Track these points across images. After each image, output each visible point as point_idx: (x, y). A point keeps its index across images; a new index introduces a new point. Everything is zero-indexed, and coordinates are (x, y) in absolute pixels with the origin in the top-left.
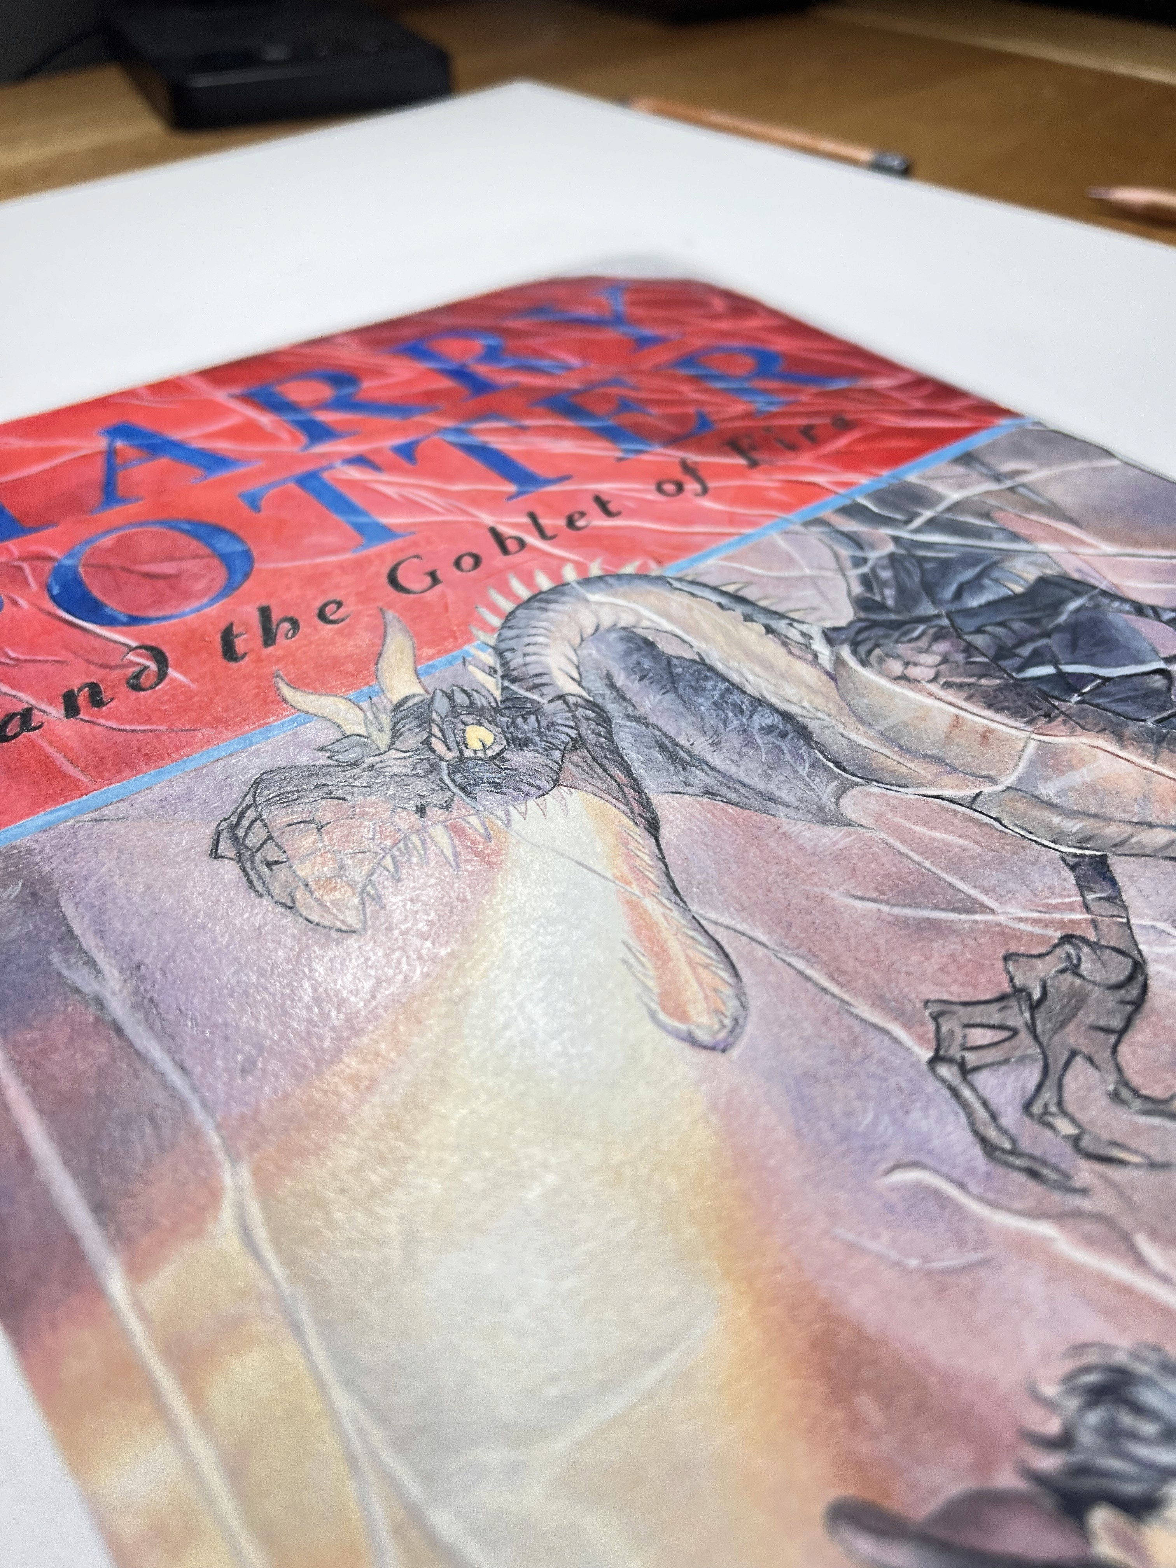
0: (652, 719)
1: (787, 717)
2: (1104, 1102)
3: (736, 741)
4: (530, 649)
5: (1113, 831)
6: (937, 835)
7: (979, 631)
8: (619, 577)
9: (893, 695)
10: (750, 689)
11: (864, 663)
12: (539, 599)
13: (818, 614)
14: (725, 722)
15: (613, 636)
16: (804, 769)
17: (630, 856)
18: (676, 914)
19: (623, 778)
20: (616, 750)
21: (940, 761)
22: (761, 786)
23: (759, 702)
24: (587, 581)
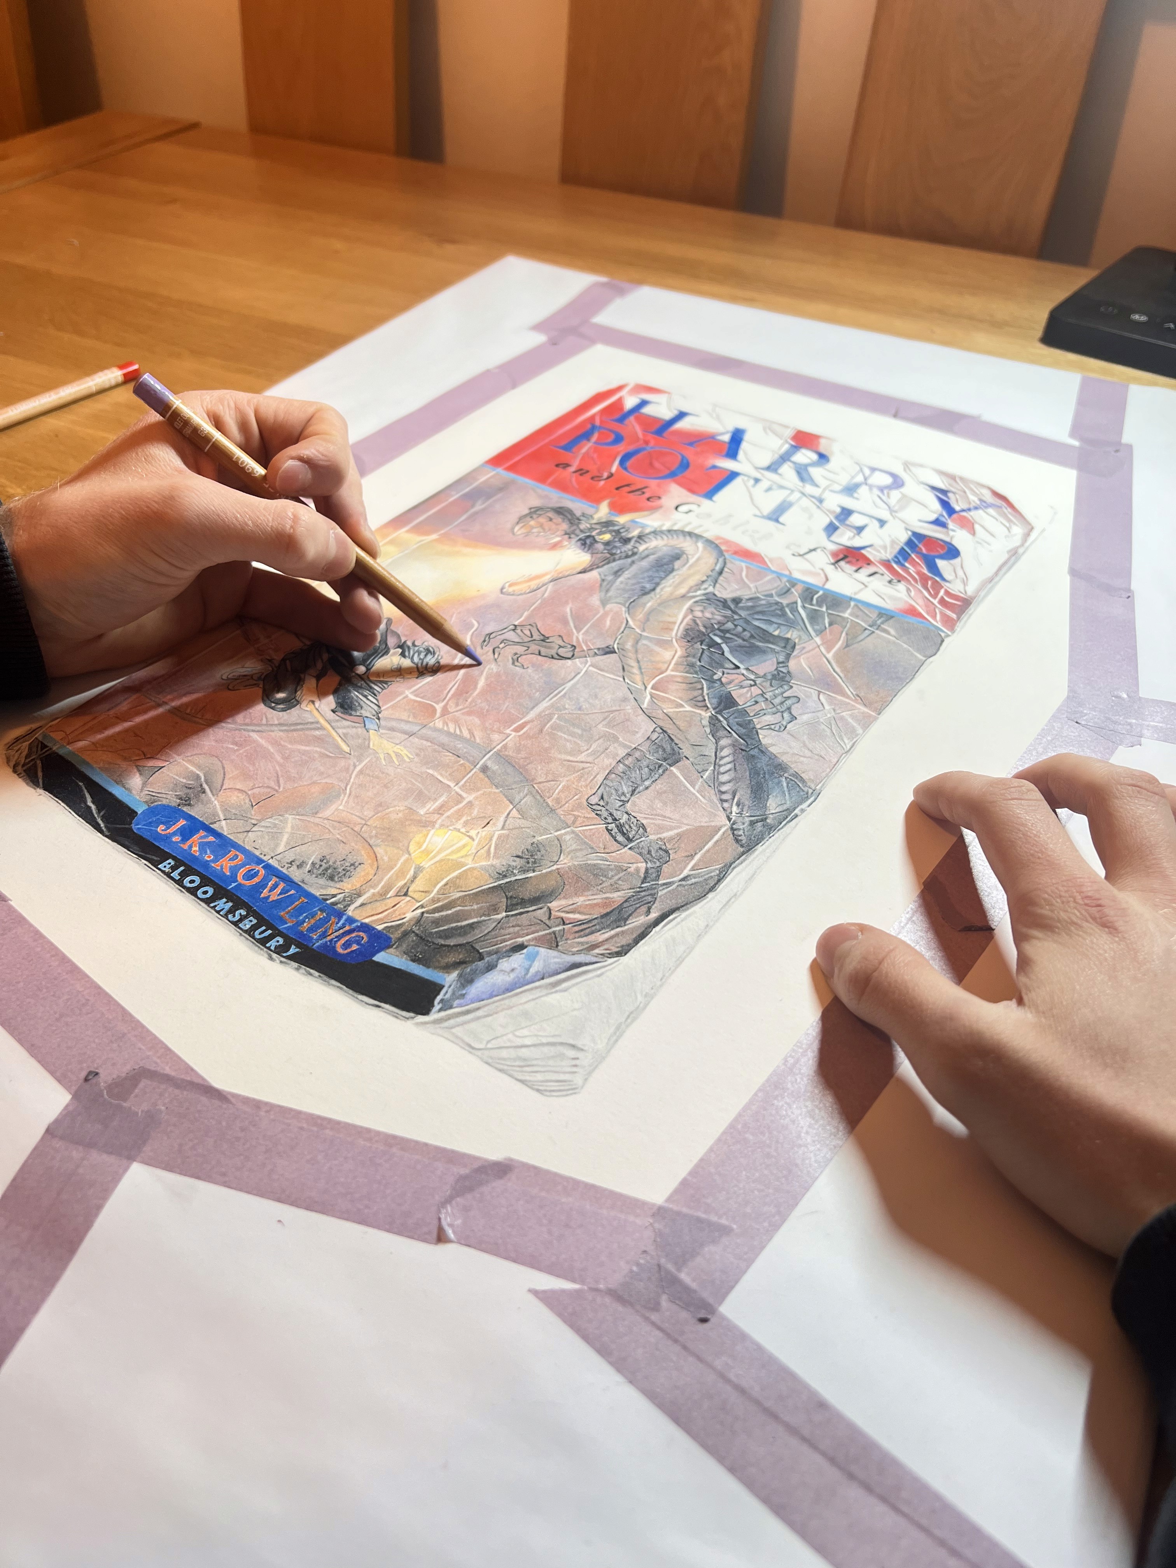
0: (634, 566)
2: (514, 652)
3: (632, 582)
4: (658, 538)
5: (631, 655)
6: (608, 622)
8: (717, 546)
9: (680, 609)
10: (664, 581)
11: (696, 602)
12: (691, 534)
13: (721, 591)
15: (678, 551)
16: (626, 596)
18: (546, 581)
20: (615, 561)
21: (647, 620)
22: (614, 588)
24: (709, 541)
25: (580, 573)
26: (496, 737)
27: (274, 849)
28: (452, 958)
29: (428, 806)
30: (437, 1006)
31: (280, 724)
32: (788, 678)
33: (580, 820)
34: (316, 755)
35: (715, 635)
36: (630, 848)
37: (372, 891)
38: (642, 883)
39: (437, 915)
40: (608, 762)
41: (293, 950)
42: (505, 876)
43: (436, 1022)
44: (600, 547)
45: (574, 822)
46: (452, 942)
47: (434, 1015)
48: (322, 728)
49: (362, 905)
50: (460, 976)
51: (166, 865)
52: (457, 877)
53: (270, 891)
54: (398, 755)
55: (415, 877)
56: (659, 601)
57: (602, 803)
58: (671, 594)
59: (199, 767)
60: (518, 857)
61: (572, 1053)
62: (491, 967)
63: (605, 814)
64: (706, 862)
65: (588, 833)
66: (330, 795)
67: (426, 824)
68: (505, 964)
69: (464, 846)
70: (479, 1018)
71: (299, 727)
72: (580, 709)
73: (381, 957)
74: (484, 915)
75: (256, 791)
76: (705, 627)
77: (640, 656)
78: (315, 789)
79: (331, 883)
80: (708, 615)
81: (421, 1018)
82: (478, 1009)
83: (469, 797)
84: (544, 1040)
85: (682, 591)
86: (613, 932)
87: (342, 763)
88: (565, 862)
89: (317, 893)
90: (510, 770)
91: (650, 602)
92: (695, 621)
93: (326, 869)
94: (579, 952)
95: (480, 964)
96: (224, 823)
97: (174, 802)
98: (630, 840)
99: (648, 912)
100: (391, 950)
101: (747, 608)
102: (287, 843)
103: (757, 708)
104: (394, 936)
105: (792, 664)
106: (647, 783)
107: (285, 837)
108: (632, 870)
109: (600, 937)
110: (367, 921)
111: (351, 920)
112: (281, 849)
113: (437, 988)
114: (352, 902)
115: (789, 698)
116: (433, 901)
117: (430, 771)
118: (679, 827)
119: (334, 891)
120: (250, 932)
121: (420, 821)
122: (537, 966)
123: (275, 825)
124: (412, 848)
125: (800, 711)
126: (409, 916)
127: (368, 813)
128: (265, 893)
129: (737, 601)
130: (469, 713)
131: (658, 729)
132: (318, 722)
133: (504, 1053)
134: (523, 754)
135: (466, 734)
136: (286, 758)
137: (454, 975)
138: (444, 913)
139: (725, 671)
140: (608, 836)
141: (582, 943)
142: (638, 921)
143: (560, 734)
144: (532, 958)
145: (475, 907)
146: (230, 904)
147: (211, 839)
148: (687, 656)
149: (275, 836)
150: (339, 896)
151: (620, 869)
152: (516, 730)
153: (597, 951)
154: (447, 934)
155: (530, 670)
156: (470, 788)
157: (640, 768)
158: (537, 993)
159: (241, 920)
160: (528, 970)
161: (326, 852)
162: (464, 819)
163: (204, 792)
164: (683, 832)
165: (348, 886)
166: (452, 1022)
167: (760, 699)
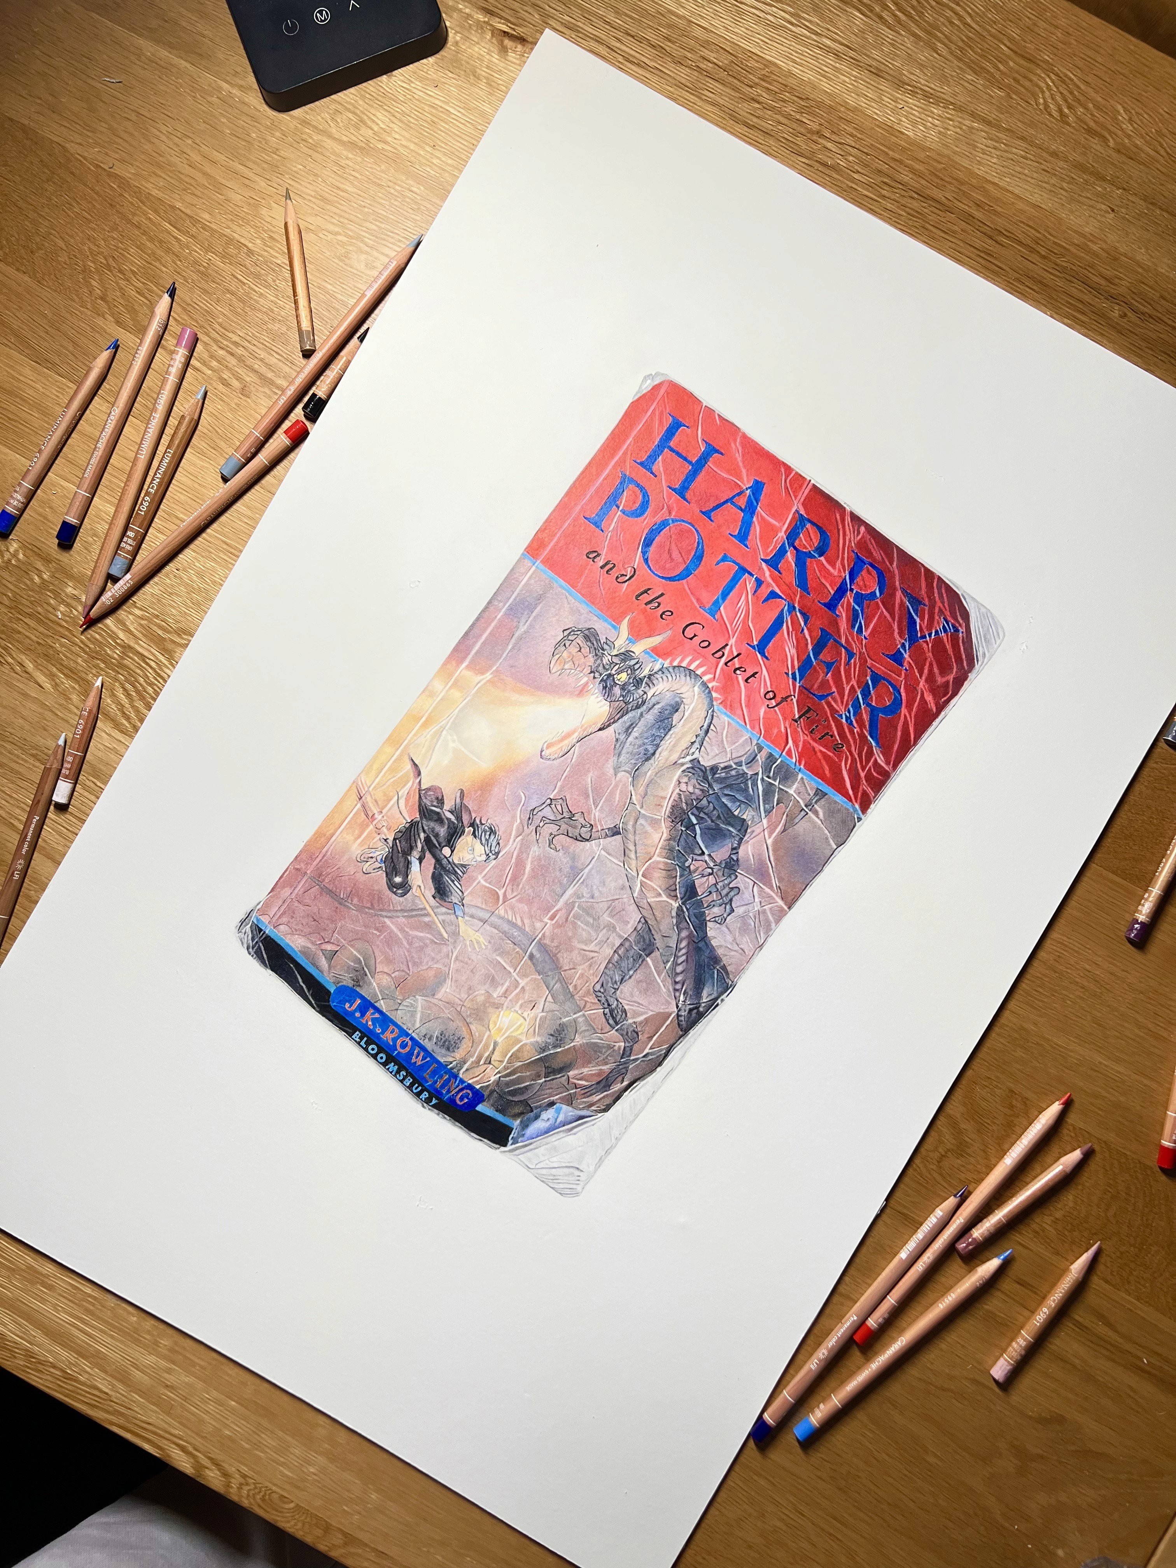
0: (642, 719)
1: (654, 754)
2: (550, 832)
3: (639, 742)
4: (665, 678)
5: (631, 836)
6: (618, 796)
7: (709, 802)
8: (710, 692)
9: (671, 779)
10: (663, 742)
11: (684, 771)
12: (691, 673)
13: (705, 756)
14: (647, 738)
15: (678, 699)
16: (633, 761)
17: (590, 726)
18: (575, 741)
19: (616, 718)
20: (627, 713)
21: (646, 794)
22: (624, 751)
23: (658, 746)
24: (704, 684)
25: (600, 730)
26: (538, 925)
27: (414, 1025)
28: (517, 1110)
29: (499, 989)
30: (510, 1142)
31: (401, 910)
32: (735, 868)
33: (588, 1005)
34: (428, 941)
35: (692, 814)
36: (617, 1030)
37: (471, 1060)
38: (622, 1058)
39: (507, 1079)
40: (608, 952)
41: (434, 1101)
42: (544, 1051)
43: (510, 1151)
44: (617, 691)
45: (584, 1007)
46: (516, 1099)
47: (509, 1147)
48: (428, 915)
49: (467, 1070)
50: (521, 1122)
51: (357, 1035)
52: (518, 1051)
53: (417, 1058)
54: (478, 942)
55: (494, 1050)
56: (657, 770)
57: (602, 990)
58: (667, 759)
59: (359, 952)
60: (552, 1035)
61: (577, 1173)
62: (537, 1117)
63: (603, 1000)
64: (659, 1044)
65: (593, 1017)
66: (441, 979)
67: (498, 1006)
68: (545, 1115)
69: (520, 1025)
70: (531, 1150)
71: (414, 913)
72: (593, 897)
73: (480, 1108)
74: (533, 1080)
75: (397, 973)
76: (686, 803)
77: (637, 838)
78: (431, 973)
79: (448, 1053)
80: (691, 789)
81: (503, 1149)
82: (531, 1144)
83: (522, 983)
84: (564, 1165)
85: (674, 757)
86: (602, 1095)
87: (445, 949)
88: (579, 1041)
89: (442, 1060)
90: (547, 958)
91: (651, 769)
92: (680, 795)
93: (445, 1042)
94: (583, 1109)
95: (532, 1114)
96: (382, 1001)
97: (349, 983)
98: (617, 1024)
99: (622, 1081)
100: (485, 1103)
101: (720, 781)
102: (421, 1020)
103: (710, 899)
104: (486, 1094)
105: (741, 851)
106: (631, 972)
107: (419, 1016)
108: (616, 1048)
109: (595, 1098)
110: (470, 1082)
111: (462, 1081)
112: (418, 1025)
113: (510, 1130)
114: (461, 1068)
115: (732, 889)
116: (506, 1068)
117: (499, 959)
118: (646, 1013)
119: (451, 1059)
120: (410, 1087)
121: (494, 1003)
122: (561, 1118)
123: (412, 1005)
124: (491, 1026)
125: (738, 904)
126: (493, 1079)
127: (464, 996)
128: (414, 1060)
129: (714, 769)
130: (520, 901)
131: (642, 920)
132: (425, 909)
133: (544, 1172)
134: (555, 944)
135: (519, 923)
136: (410, 944)
137: (518, 1121)
138: (511, 1078)
139: (695, 857)
140: (604, 1020)
141: (585, 1102)
142: (617, 1087)
143: (579, 923)
144: (558, 1111)
145: (528, 1074)
146: (396, 1067)
147: (377, 1015)
148: (670, 840)
149: (413, 1014)
150: (454, 1063)
151: (610, 1047)
152: (552, 918)
153: (593, 1108)
154: (514, 1093)
155: (561, 854)
156: (524, 975)
157: (628, 958)
158: (562, 1135)
159: (404, 1079)
160: (556, 1120)
161: (443, 1028)
162: (520, 1002)
163: (366, 975)
164: (649, 1017)
165: (458, 1055)
166: (518, 1152)
167: (713, 889)
